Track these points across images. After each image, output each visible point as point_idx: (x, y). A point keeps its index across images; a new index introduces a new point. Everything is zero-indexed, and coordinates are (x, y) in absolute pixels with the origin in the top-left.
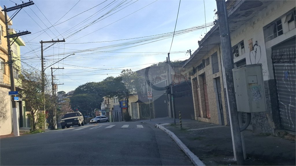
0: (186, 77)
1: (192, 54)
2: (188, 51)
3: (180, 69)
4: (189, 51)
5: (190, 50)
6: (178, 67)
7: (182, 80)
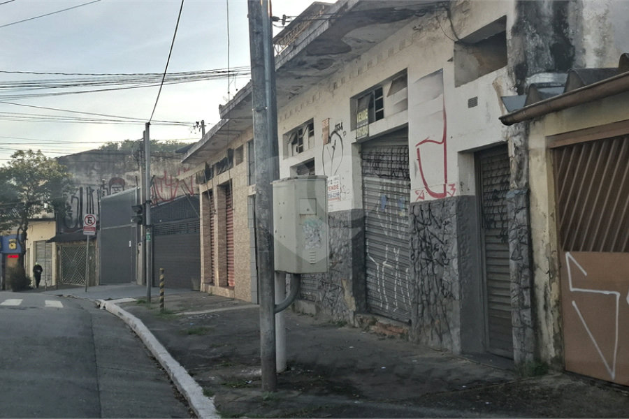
0: (190, 186)
1: (206, 133)
2: (198, 123)
3: (177, 163)
4: (200, 124)
5: (203, 122)
6: (172, 157)
7: (180, 192)
